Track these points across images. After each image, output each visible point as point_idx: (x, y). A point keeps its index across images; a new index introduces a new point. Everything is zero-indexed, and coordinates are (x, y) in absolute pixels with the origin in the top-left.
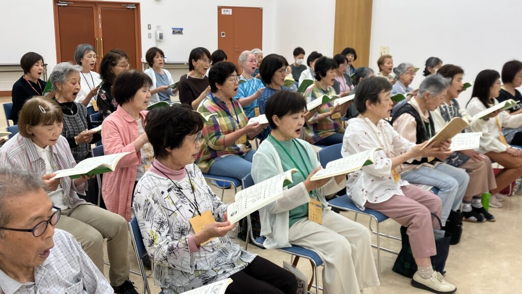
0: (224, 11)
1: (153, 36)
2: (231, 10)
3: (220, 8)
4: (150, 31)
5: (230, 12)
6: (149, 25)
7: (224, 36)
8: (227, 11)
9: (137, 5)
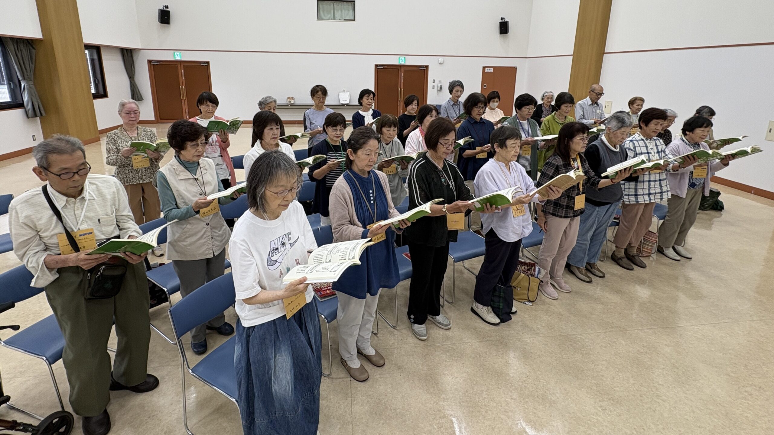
0: (487, 70)
1: (436, 88)
2: (492, 69)
3: (484, 68)
4: (434, 84)
5: (492, 70)
6: (434, 80)
7: (485, 87)
8: (490, 70)
9: (427, 67)
